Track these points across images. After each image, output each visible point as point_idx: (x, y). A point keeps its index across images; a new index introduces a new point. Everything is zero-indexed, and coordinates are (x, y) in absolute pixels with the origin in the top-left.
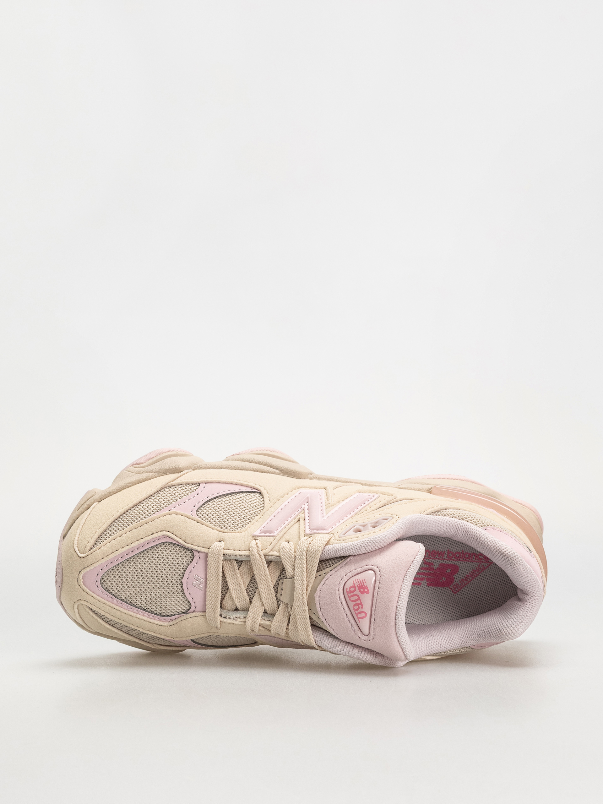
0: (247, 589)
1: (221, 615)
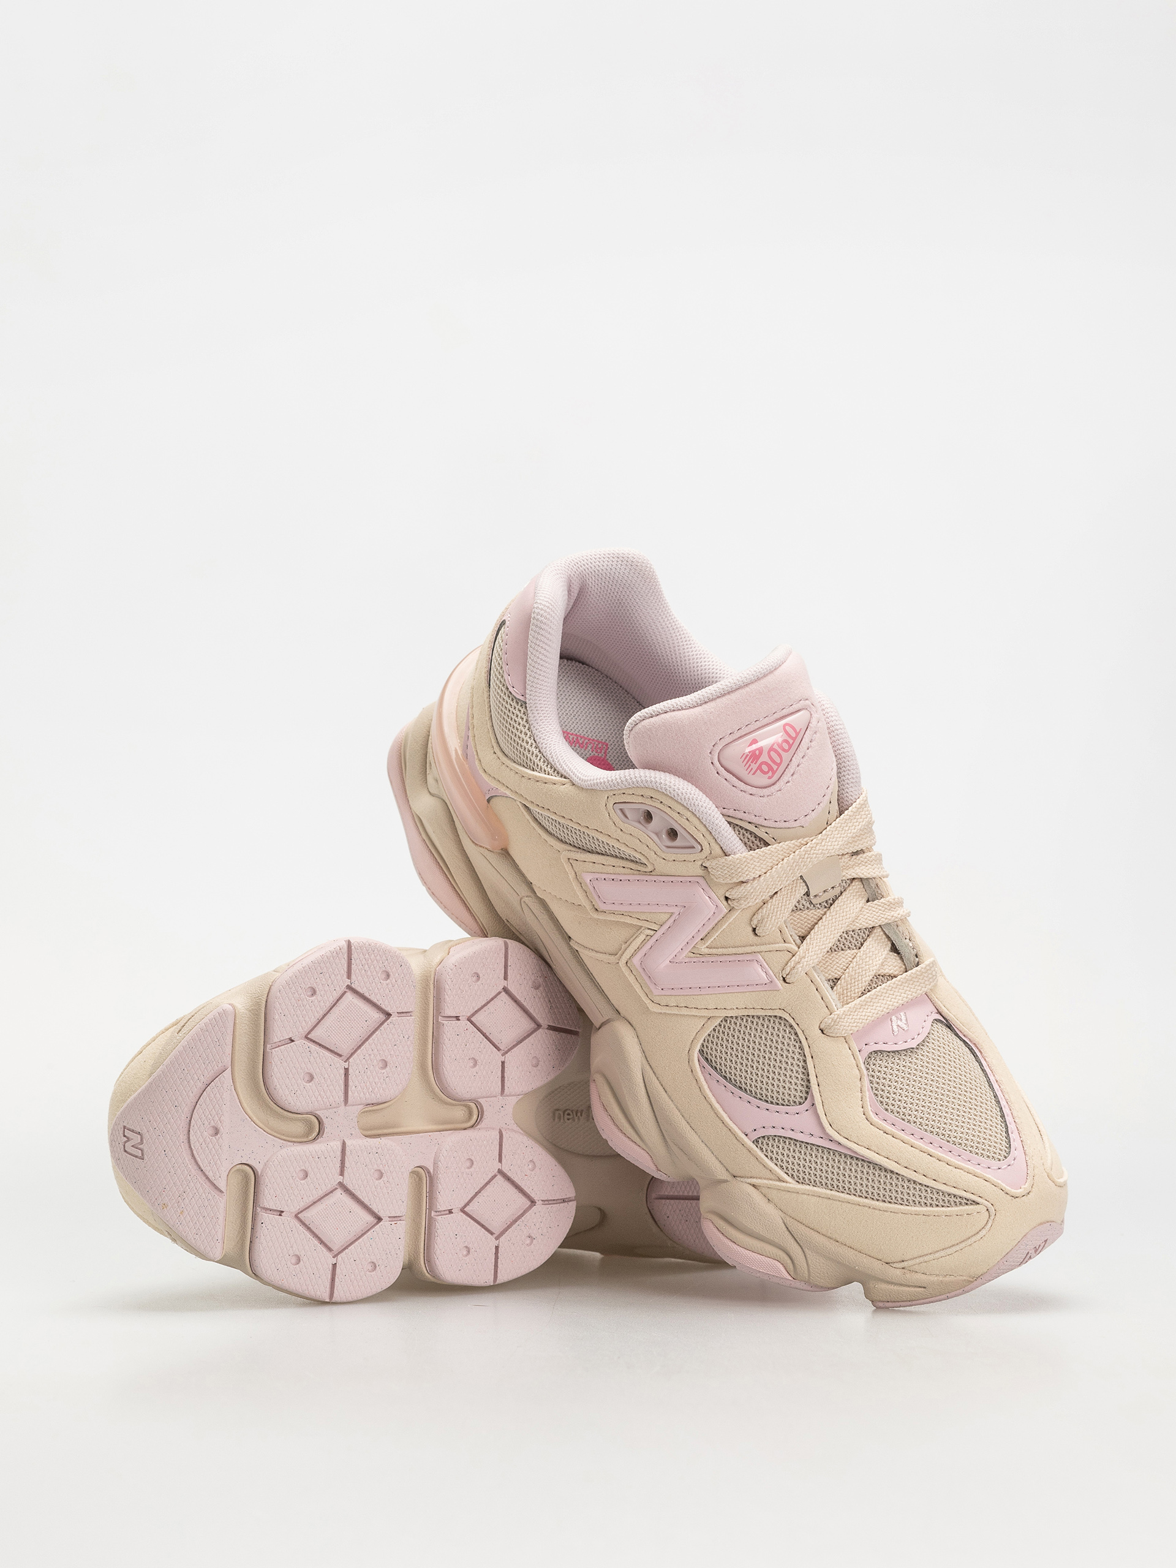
0: (858, 948)
1: (918, 965)
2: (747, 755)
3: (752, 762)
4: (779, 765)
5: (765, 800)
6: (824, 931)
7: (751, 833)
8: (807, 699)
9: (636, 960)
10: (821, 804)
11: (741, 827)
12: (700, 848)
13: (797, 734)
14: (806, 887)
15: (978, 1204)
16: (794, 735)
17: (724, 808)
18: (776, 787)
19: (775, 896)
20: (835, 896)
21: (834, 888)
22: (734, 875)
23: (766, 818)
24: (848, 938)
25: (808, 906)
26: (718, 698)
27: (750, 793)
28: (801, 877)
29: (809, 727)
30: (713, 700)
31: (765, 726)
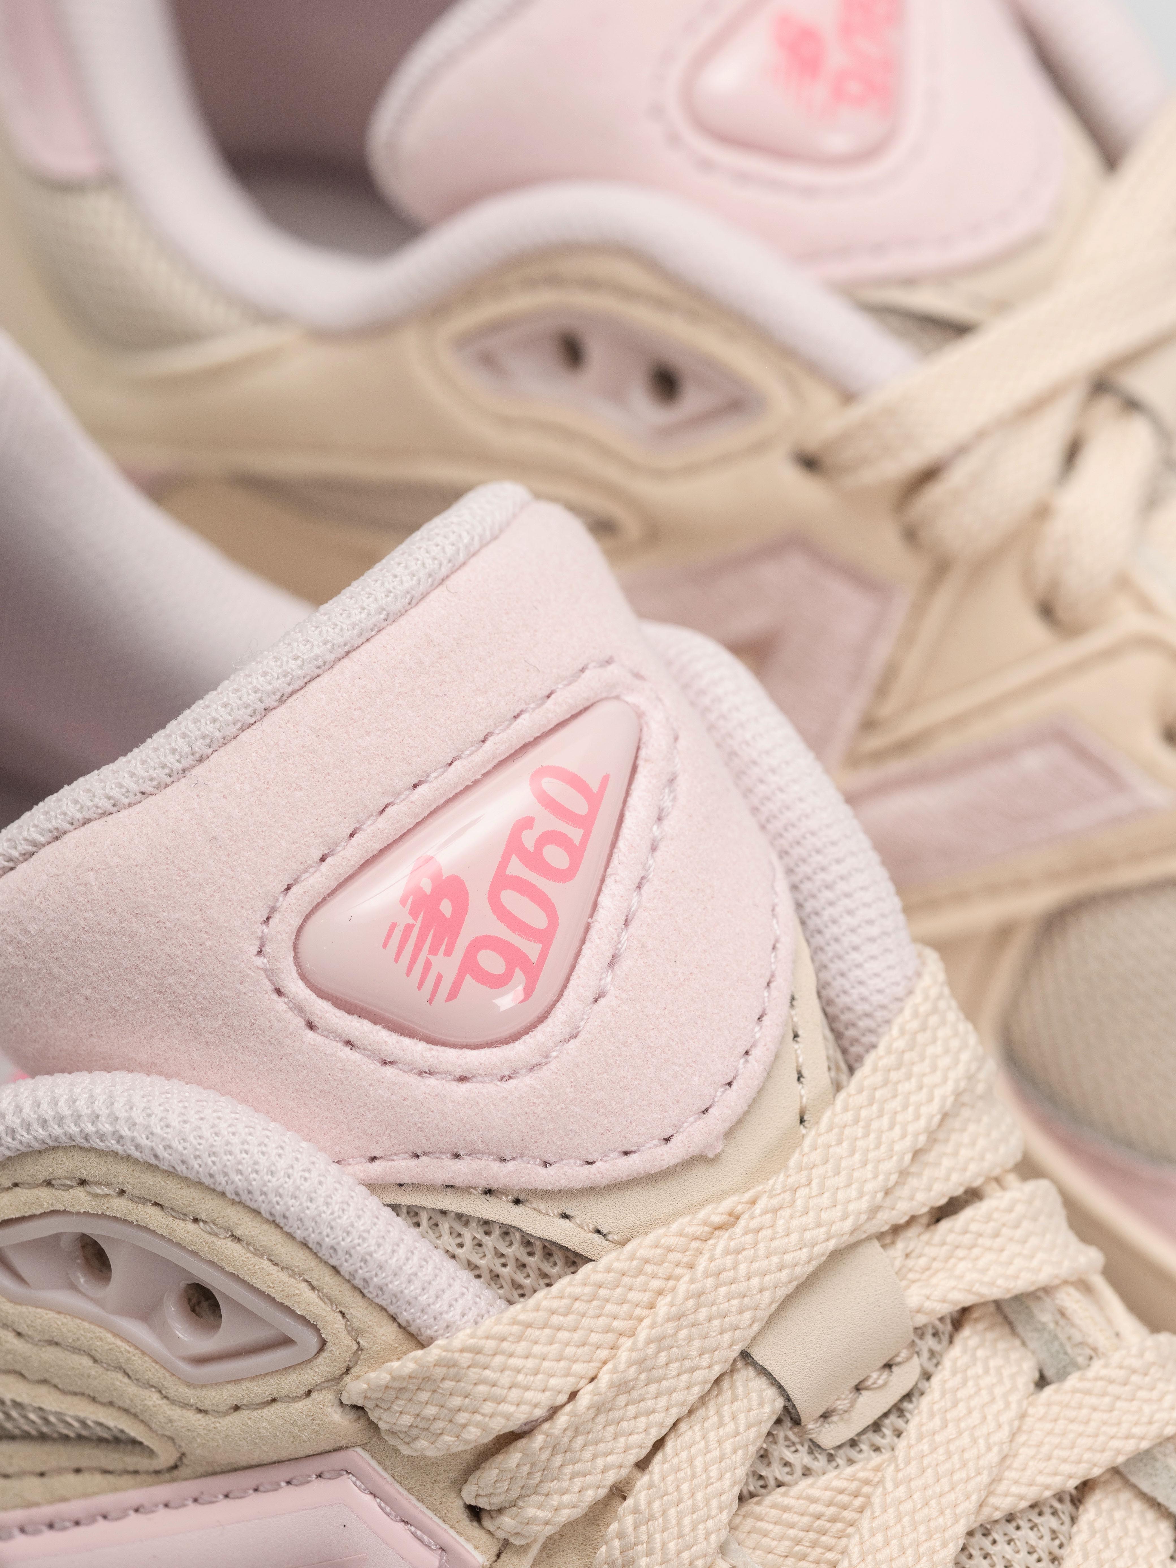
2: (409, 928)
3: (434, 951)
4: (545, 937)
5: (525, 1082)
6: (886, 1552)
7: (507, 1232)
8: (609, 662)
10: (754, 1052)
11: (459, 1216)
12: (313, 1341)
13: (594, 799)
14: (773, 1390)
16: (580, 806)
17: (373, 1159)
18: (555, 1025)
19: (659, 1457)
20: (908, 1397)
21: (888, 1366)
22: (462, 1418)
23: (549, 1157)
24: (991, 1549)
25: (807, 1460)
26: (243, 729)
27: (459, 1072)
28: (745, 1355)
29: (641, 762)
30: (225, 741)
31: (456, 796)
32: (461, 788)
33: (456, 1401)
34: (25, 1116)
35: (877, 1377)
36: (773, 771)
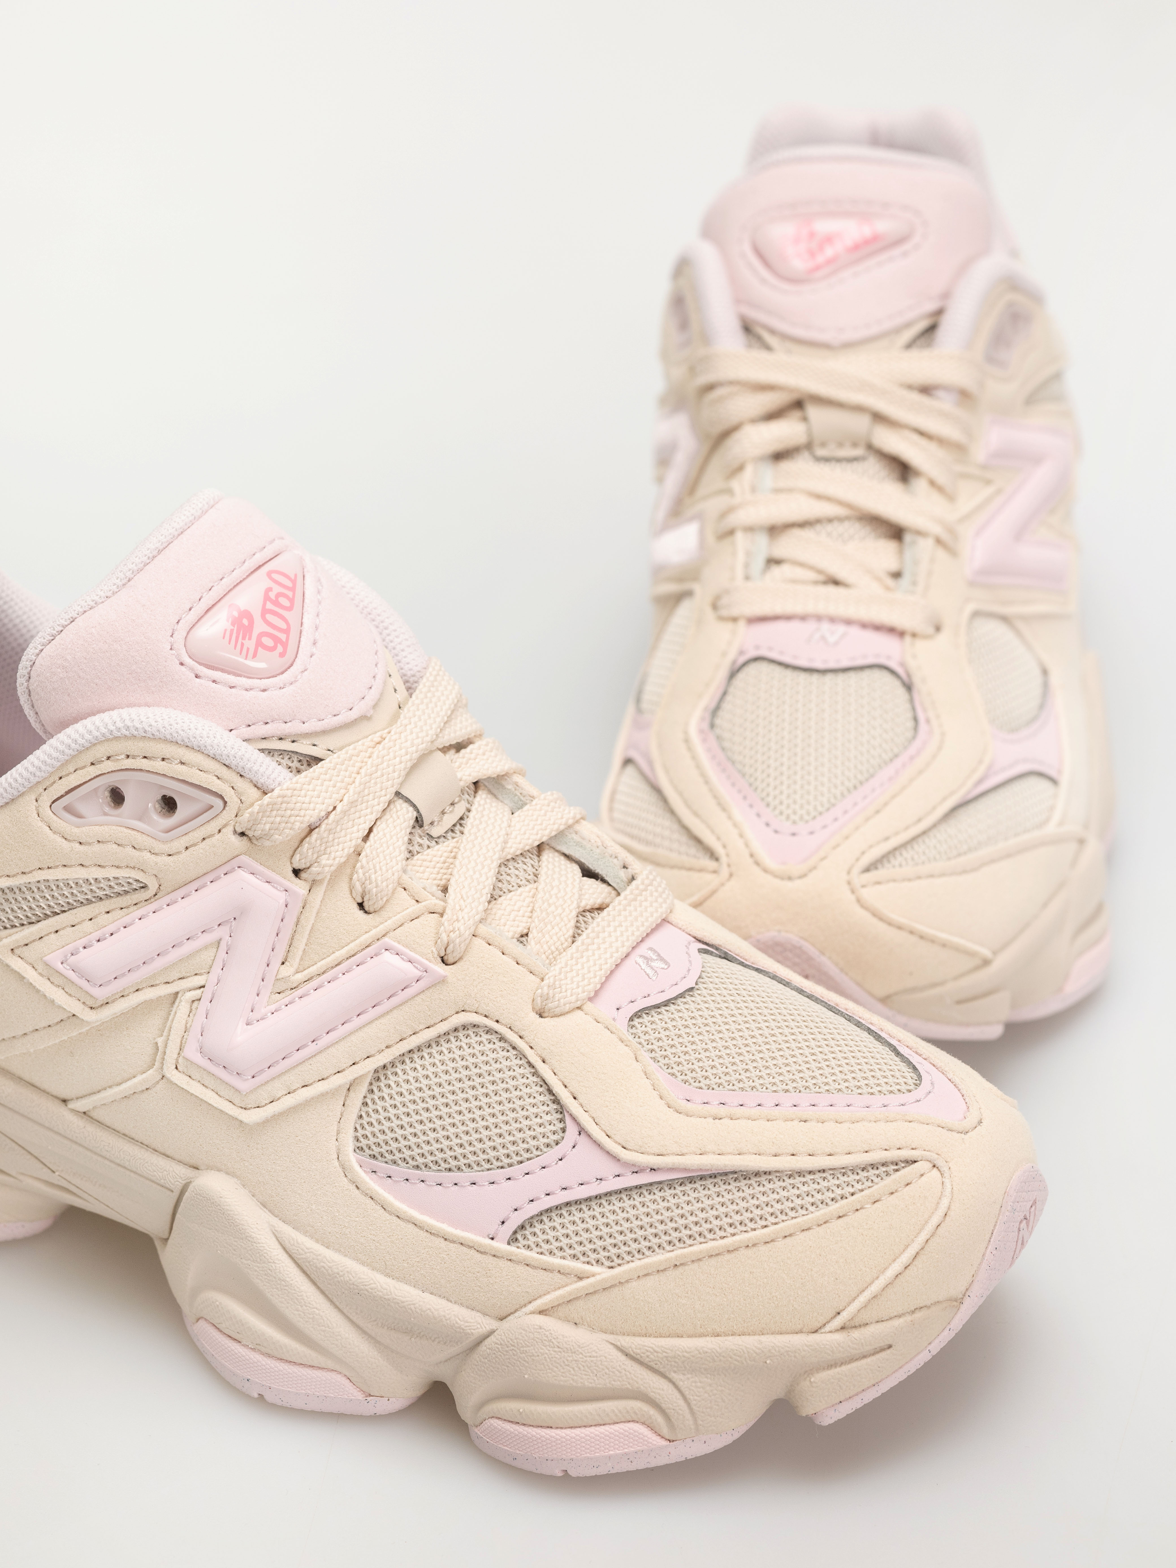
0: (532, 882)
2: (232, 631)
3: (244, 638)
4: (287, 631)
5: (289, 690)
7: (291, 752)
9: (191, 1052)
10: (377, 678)
12: (221, 803)
13: (294, 582)
14: (411, 809)
15: (915, 1162)
16: (290, 584)
19: (372, 835)
20: (462, 818)
21: (452, 804)
22: (292, 819)
23: (305, 719)
24: (509, 872)
25: (428, 843)
26: (145, 566)
27: (262, 688)
28: (398, 794)
29: (305, 573)
30: (140, 570)
31: (238, 584)
32: (239, 581)
33: (289, 812)
34: (80, 732)
35: (448, 809)
36: (352, 588)
